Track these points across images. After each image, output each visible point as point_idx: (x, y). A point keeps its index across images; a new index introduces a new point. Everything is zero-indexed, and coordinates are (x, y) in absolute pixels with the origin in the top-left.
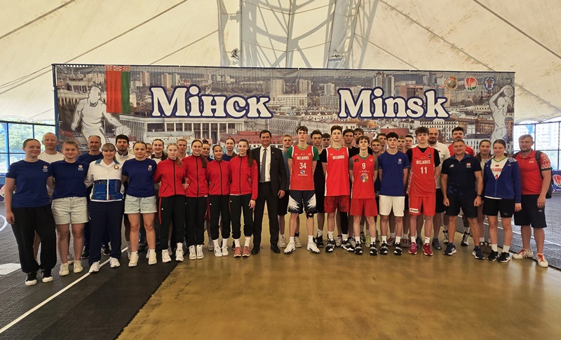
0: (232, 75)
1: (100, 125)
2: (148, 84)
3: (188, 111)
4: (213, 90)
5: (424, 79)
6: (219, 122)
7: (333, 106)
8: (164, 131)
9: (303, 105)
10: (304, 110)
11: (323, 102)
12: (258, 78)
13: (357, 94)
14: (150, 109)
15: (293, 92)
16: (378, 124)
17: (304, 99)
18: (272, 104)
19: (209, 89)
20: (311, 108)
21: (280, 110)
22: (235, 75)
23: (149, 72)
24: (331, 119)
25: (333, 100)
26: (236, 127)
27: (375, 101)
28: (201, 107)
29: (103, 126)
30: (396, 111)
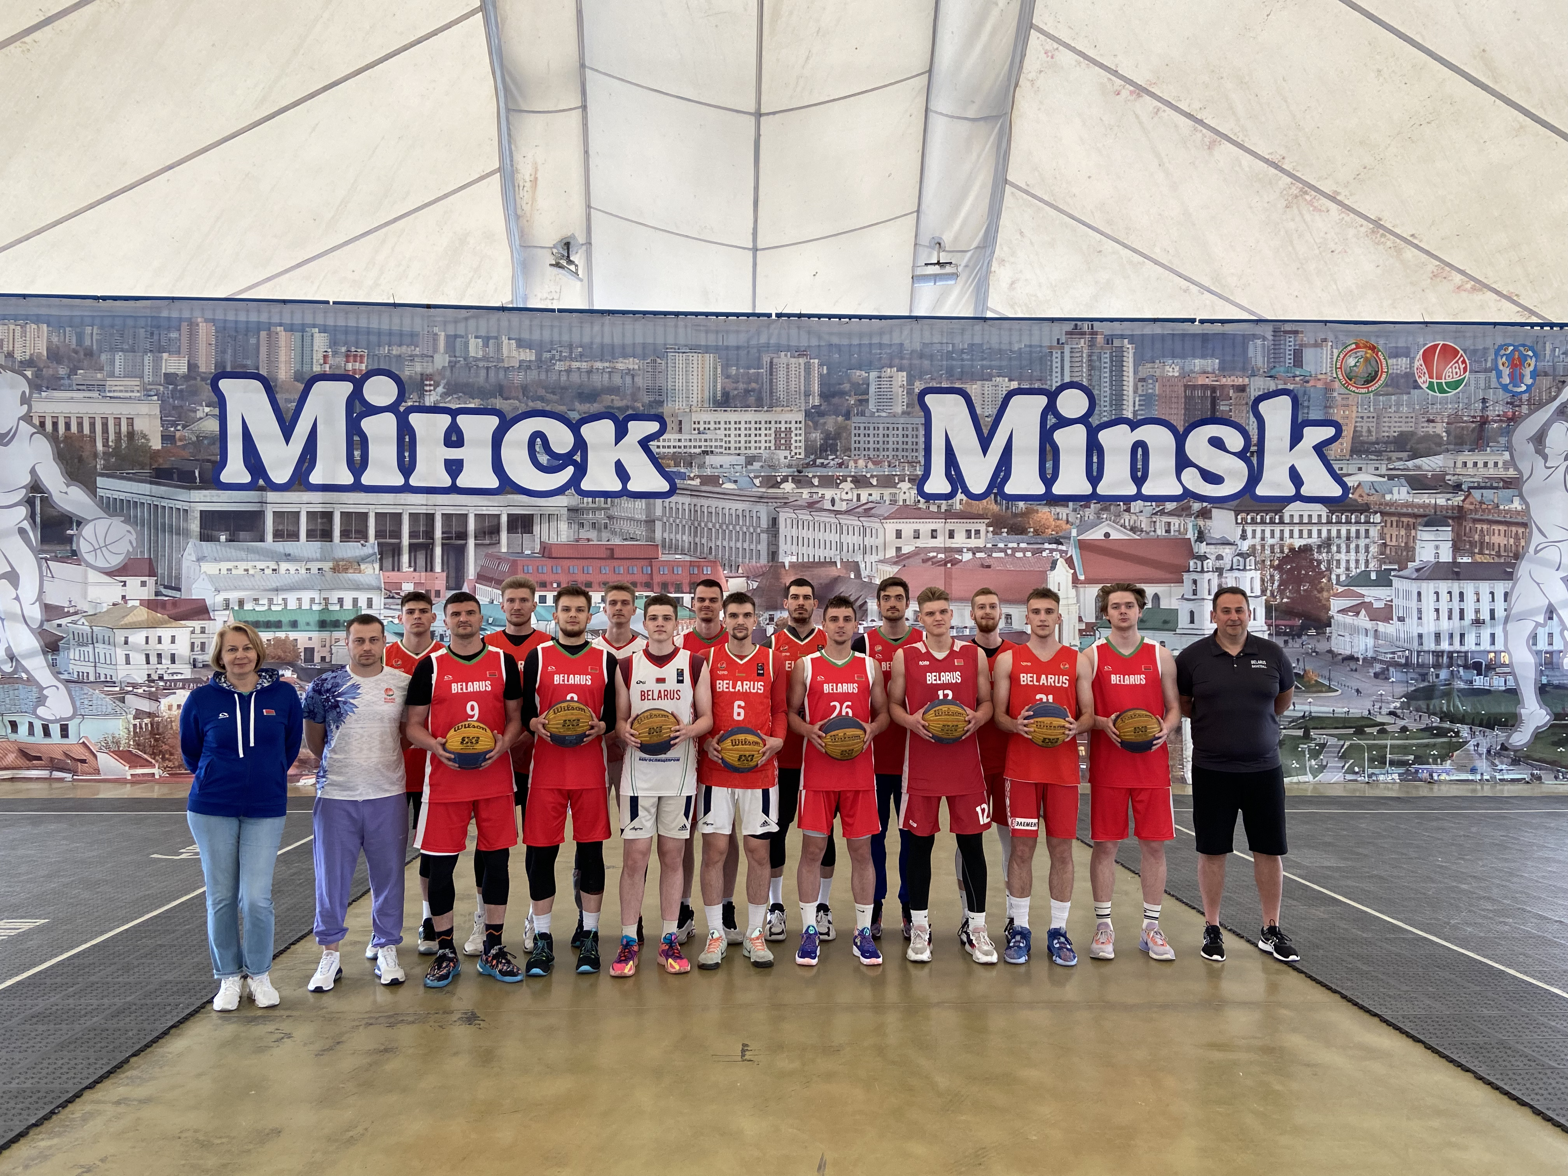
0: (525, 335)
1: (22, 511)
2: (206, 365)
3: (358, 466)
4: (452, 390)
5: (1251, 353)
6: (472, 510)
7: (900, 454)
8: (262, 540)
9: (788, 447)
10: (789, 466)
11: (862, 438)
12: (623, 347)
13: (992, 411)
14: (213, 458)
15: (752, 399)
16: (1068, 522)
17: (793, 426)
18: (672, 444)
19: (436, 385)
20: (819, 461)
21: (702, 466)
22: (536, 336)
23: (213, 321)
24: (894, 502)
25: (900, 432)
26: (536, 529)
27: (1059, 436)
28: (407, 454)
29: (33, 516)
30: (1139, 476)
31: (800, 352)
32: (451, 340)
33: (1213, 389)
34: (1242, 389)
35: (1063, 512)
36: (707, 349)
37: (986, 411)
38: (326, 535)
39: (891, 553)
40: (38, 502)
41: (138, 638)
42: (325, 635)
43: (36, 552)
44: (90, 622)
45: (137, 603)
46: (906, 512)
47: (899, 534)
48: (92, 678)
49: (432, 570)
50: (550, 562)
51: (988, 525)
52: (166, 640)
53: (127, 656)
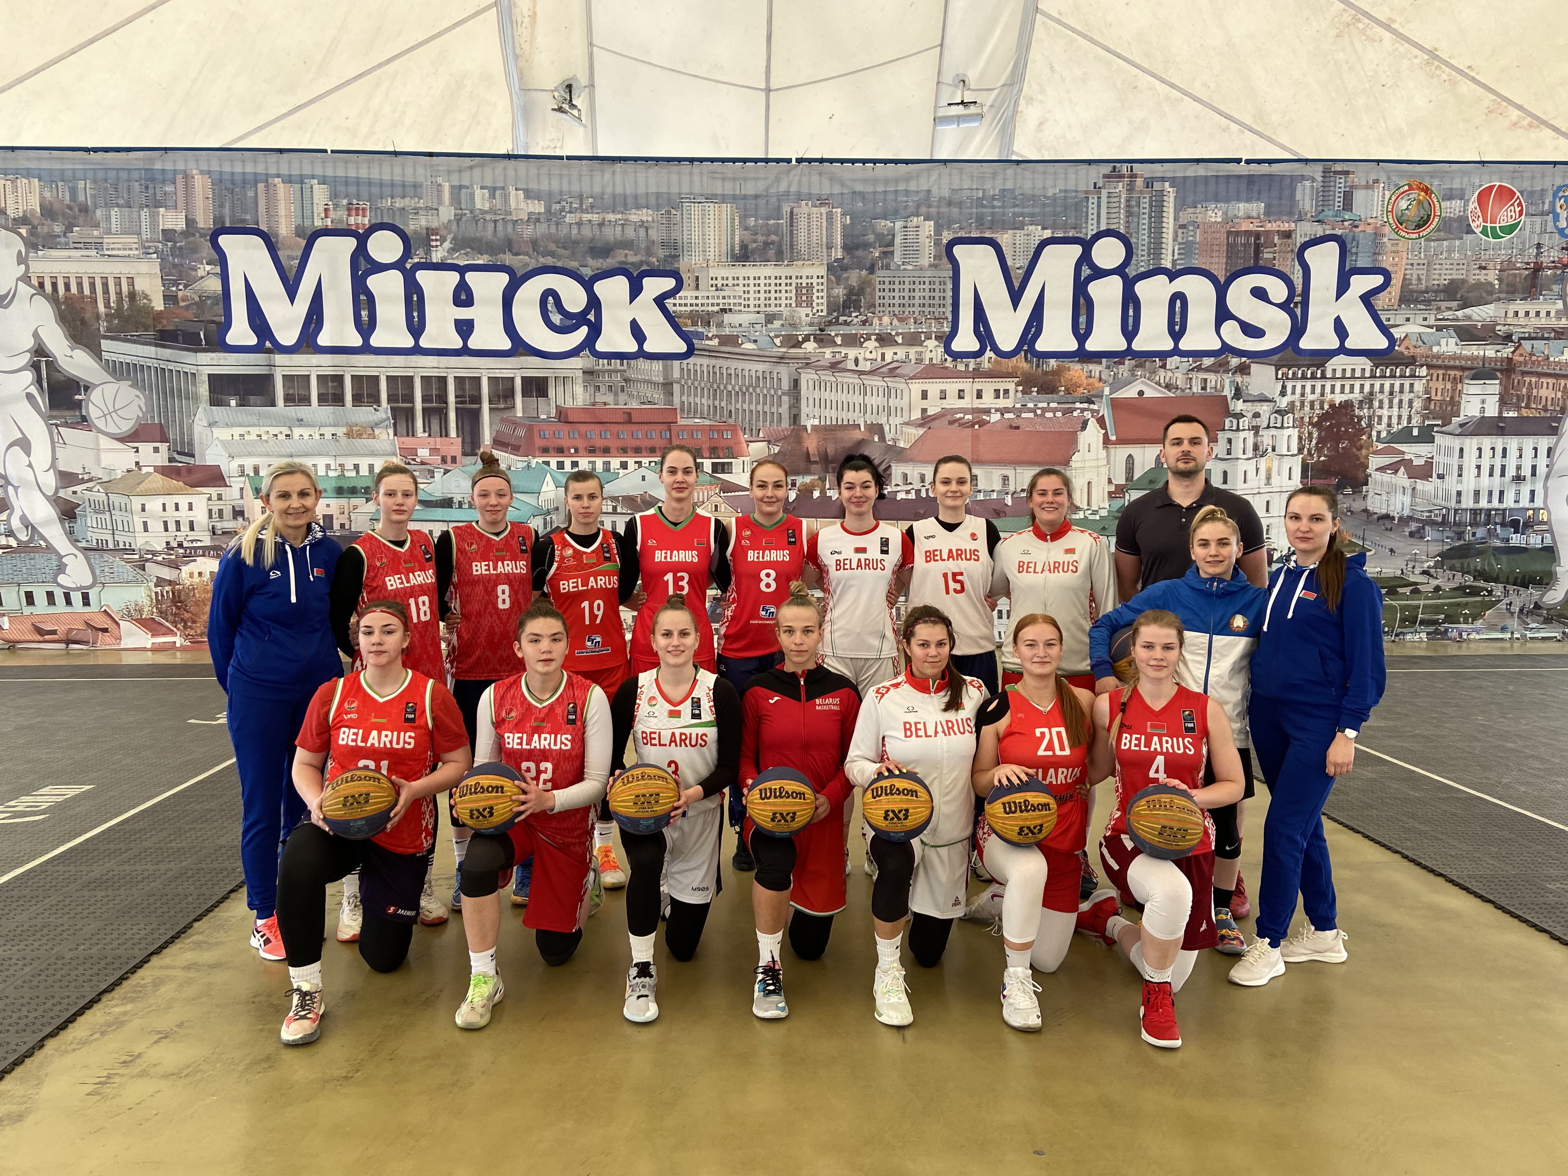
0: (533, 186)
1: (28, 376)
2: (205, 221)
3: (366, 327)
4: (459, 245)
5: (1298, 196)
6: (484, 372)
7: (927, 309)
8: (273, 404)
9: (810, 305)
10: (811, 324)
11: (886, 294)
12: (636, 197)
13: (1024, 262)
14: (216, 319)
15: (771, 253)
16: (1100, 379)
17: (815, 281)
18: (689, 301)
19: (443, 240)
20: (842, 319)
21: (720, 325)
22: (544, 186)
23: (209, 172)
24: (919, 361)
25: (927, 286)
26: (551, 392)
27: (1095, 289)
28: (415, 314)
29: (39, 381)
30: (1177, 329)
31: (822, 201)
32: (456, 190)
33: (1258, 235)
34: (1287, 235)
35: (1096, 369)
36: (723, 199)
37: (1017, 262)
38: (338, 400)
39: (916, 415)
40: (43, 366)
41: (154, 504)
42: (343, 501)
43: (46, 418)
44: (105, 489)
45: (151, 470)
46: (932, 372)
47: (924, 395)
48: (111, 546)
49: (447, 435)
50: (566, 427)
51: (1017, 385)
52: (184, 506)
53: (145, 524)
